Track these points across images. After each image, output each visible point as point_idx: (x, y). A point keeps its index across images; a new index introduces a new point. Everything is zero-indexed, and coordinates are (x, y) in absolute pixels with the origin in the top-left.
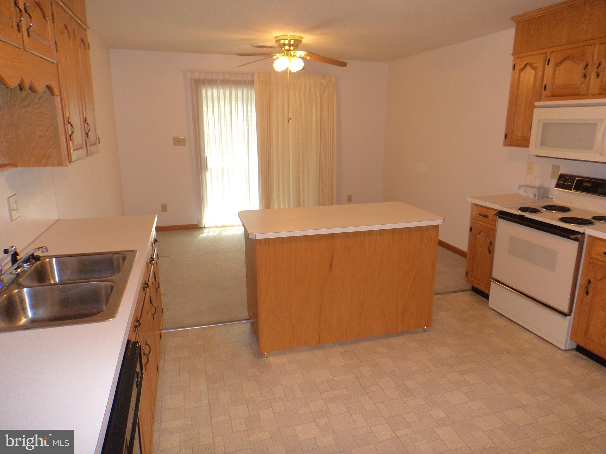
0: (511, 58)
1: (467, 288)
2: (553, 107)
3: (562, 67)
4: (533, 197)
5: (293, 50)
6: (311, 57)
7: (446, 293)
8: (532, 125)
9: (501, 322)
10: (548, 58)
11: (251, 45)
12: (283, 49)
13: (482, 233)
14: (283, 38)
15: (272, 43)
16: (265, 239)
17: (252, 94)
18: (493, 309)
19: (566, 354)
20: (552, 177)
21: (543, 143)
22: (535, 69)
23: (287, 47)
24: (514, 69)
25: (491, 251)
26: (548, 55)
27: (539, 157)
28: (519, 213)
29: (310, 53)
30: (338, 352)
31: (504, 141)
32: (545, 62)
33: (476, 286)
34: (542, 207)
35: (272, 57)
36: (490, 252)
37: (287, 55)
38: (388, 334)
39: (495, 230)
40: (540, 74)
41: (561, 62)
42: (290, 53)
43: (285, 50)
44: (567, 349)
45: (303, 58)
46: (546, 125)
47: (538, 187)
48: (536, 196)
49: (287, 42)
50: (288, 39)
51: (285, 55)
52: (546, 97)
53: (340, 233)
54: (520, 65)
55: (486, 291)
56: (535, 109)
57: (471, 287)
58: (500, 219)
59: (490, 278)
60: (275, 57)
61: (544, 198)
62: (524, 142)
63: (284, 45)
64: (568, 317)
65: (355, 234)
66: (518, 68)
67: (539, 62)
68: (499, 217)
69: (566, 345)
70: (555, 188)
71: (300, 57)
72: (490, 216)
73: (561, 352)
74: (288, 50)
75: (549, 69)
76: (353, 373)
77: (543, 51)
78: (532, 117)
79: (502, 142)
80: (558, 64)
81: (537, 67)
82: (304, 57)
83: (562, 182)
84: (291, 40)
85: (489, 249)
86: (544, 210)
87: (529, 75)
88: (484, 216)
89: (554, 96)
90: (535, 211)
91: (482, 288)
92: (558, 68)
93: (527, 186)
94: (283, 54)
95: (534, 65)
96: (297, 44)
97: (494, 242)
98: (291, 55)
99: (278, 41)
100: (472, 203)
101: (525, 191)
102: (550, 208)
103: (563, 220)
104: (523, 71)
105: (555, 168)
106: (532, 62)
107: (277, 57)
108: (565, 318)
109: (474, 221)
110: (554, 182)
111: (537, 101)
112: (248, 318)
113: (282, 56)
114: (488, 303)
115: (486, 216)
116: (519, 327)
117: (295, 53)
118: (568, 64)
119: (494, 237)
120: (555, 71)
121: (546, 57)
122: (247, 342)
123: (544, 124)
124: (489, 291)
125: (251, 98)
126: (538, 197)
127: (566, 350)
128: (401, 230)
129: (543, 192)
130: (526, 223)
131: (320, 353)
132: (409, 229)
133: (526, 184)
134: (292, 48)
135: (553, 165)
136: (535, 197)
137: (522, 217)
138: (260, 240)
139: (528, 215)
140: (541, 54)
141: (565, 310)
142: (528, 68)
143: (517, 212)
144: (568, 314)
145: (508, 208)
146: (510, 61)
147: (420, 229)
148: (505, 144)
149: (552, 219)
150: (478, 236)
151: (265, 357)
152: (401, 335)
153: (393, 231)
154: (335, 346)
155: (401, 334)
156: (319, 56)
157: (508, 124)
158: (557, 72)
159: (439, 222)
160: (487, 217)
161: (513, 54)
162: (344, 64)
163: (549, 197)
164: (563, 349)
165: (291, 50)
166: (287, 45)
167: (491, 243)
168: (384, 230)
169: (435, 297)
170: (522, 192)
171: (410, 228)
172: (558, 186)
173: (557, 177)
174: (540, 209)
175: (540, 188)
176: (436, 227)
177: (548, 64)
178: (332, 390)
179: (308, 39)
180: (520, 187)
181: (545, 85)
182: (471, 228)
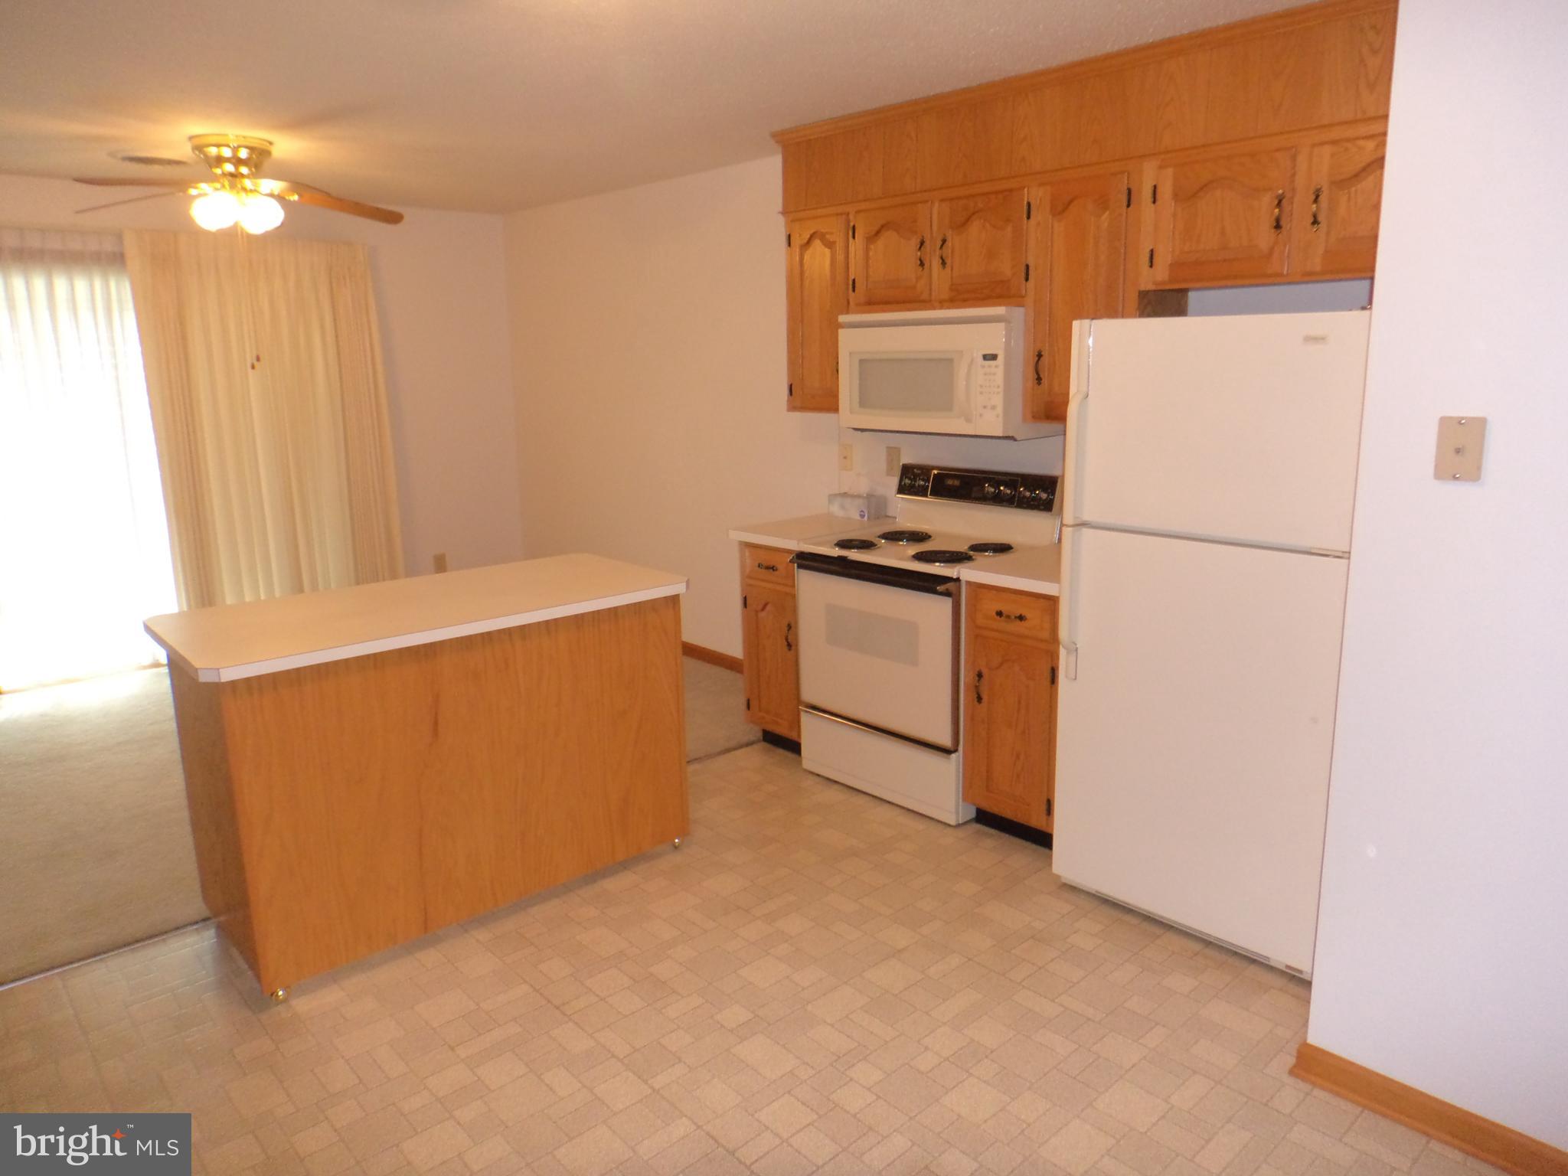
0: (781, 220)
1: (752, 738)
2: (904, 325)
3: (880, 243)
4: (859, 518)
5: (248, 177)
6: (300, 195)
7: (710, 756)
8: (838, 363)
9: (833, 795)
10: (852, 224)
11: (112, 155)
12: (218, 171)
13: (769, 608)
14: (214, 142)
15: (184, 151)
16: (248, 680)
17: (120, 291)
18: (812, 773)
19: (961, 833)
20: (889, 473)
21: (864, 402)
22: (830, 245)
23: (229, 167)
24: (789, 245)
25: (791, 645)
26: (851, 217)
27: (859, 432)
28: (836, 552)
29: (298, 184)
30: (478, 941)
31: (788, 401)
32: (848, 233)
33: (771, 728)
34: (879, 537)
35: (185, 191)
36: (789, 645)
37: (233, 186)
38: (595, 873)
39: (794, 597)
40: (840, 257)
41: (878, 233)
42: (241, 182)
43: (224, 174)
44: (960, 822)
45: (280, 198)
46: (865, 364)
47: (865, 495)
48: (864, 516)
49: (226, 153)
50: (228, 146)
51: (223, 186)
52: (858, 305)
53: (451, 640)
54: (800, 235)
55: (793, 735)
56: (841, 331)
57: (760, 735)
58: (801, 571)
59: (797, 704)
60: (192, 192)
61: (878, 518)
62: (826, 401)
63: (220, 160)
64: (953, 755)
65: (487, 637)
66: (797, 241)
67: (835, 230)
68: (800, 566)
69: (957, 813)
70: (898, 496)
71: (271, 195)
72: (781, 567)
73: (949, 830)
74: (232, 175)
75: (857, 246)
76: (525, 982)
77: (840, 209)
78: (837, 347)
79: (786, 403)
80: (873, 237)
81: (834, 243)
82: (282, 195)
83: (907, 481)
84: (239, 146)
85: (787, 639)
86: (883, 541)
87: (819, 259)
88: (768, 568)
89: (873, 303)
90: (866, 545)
91: (782, 730)
92: (872, 247)
93: (845, 495)
94: (218, 185)
95: (828, 236)
96: (258, 161)
97: (796, 622)
98: (244, 189)
99: (199, 148)
100: (740, 541)
101: (842, 507)
102: (894, 537)
103: (920, 557)
104: (806, 250)
105: (893, 452)
106: (823, 230)
107: (201, 192)
108: (949, 759)
109: (752, 582)
110: (894, 482)
111: (842, 314)
112: (206, 913)
113: (217, 189)
114: (800, 763)
115: (773, 568)
116: (867, 798)
117: (255, 185)
118: (889, 237)
119: (795, 610)
120: (867, 250)
121: (848, 221)
122: (212, 978)
123: (861, 361)
124: (799, 735)
125: (120, 301)
126: (869, 518)
127: (958, 826)
128: (597, 615)
129: (876, 507)
130: (854, 572)
131: (430, 957)
132: (614, 612)
133: (842, 492)
134: (244, 170)
135: (887, 448)
136: (862, 516)
137: (842, 560)
138: (233, 684)
139: (854, 555)
140: (837, 214)
141: (946, 741)
142: (817, 243)
143: (832, 550)
144: (952, 749)
145: (814, 544)
146: (778, 227)
147: (638, 608)
148: (792, 407)
149: (901, 559)
150: (762, 615)
151: (279, 1002)
152: (625, 868)
153: (578, 620)
154: (466, 931)
155: (624, 865)
156: (328, 194)
157: (792, 364)
158: (871, 254)
159: (678, 588)
160: (774, 570)
161: (785, 212)
162: (393, 218)
163: (890, 515)
164: (953, 823)
165: (242, 176)
166: (228, 160)
167: (789, 627)
168: (556, 620)
169: (691, 768)
170: (835, 509)
171: (616, 608)
172: (902, 490)
173: (898, 473)
174: (875, 540)
175: (870, 497)
176: (674, 600)
177: (854, 237)
178: (480, 1035)
179: (286, 146)
180: (832, 497)
181: (854, 280)
182: (745, 598)
